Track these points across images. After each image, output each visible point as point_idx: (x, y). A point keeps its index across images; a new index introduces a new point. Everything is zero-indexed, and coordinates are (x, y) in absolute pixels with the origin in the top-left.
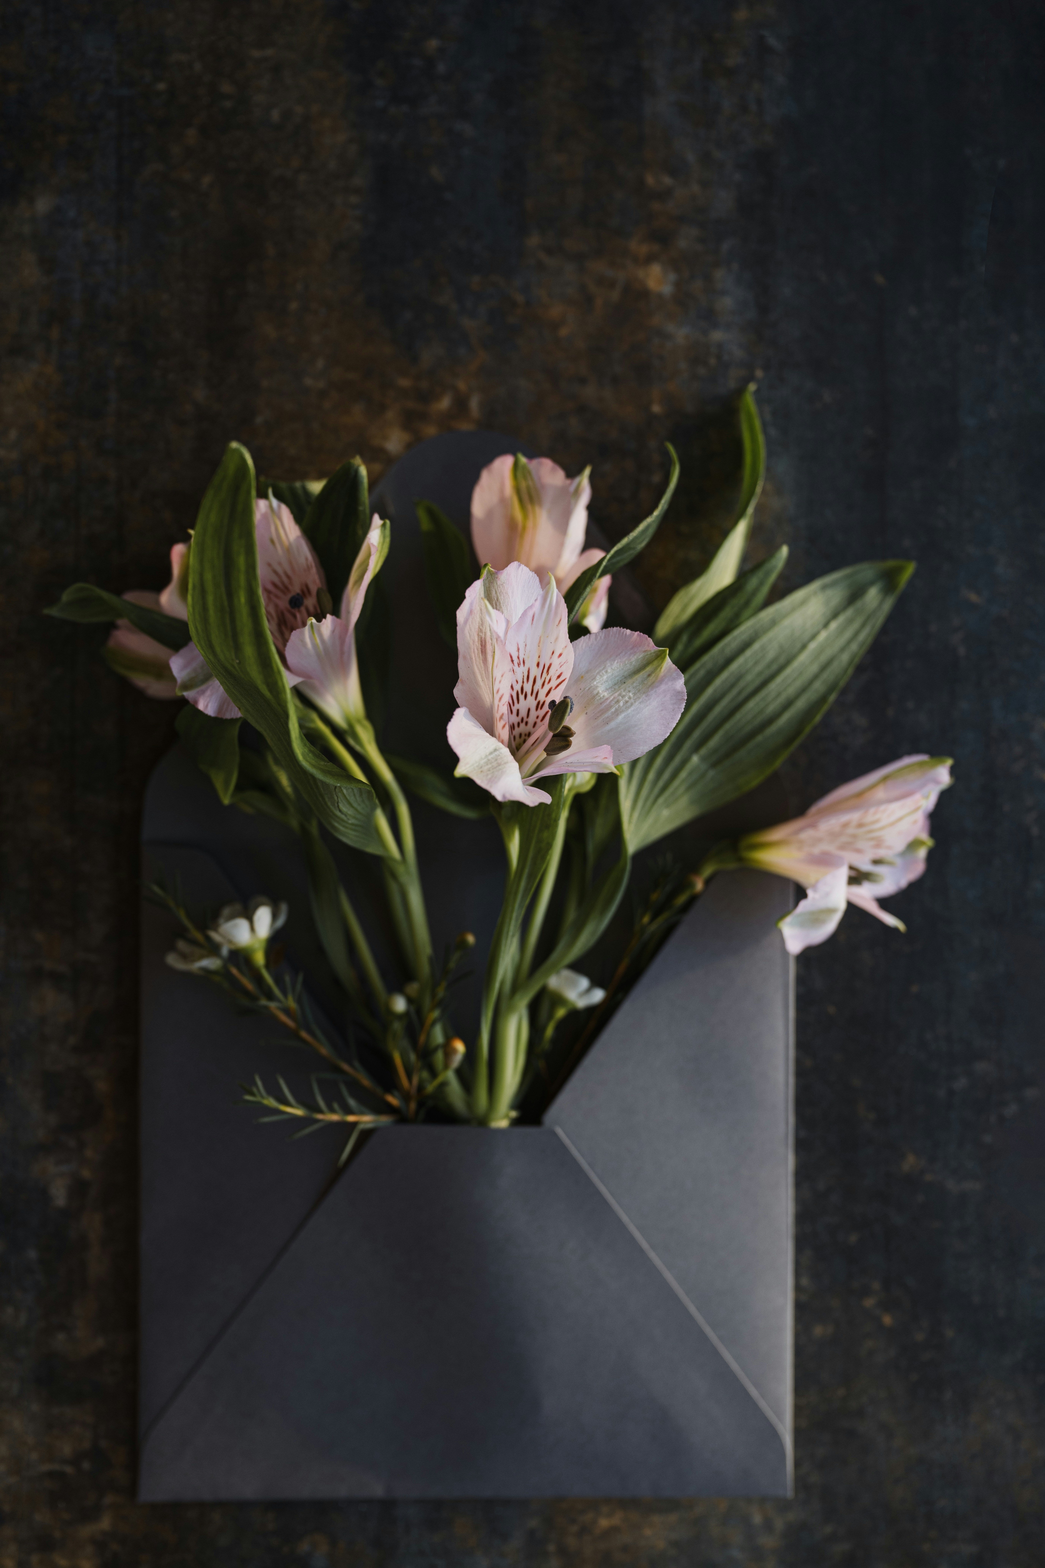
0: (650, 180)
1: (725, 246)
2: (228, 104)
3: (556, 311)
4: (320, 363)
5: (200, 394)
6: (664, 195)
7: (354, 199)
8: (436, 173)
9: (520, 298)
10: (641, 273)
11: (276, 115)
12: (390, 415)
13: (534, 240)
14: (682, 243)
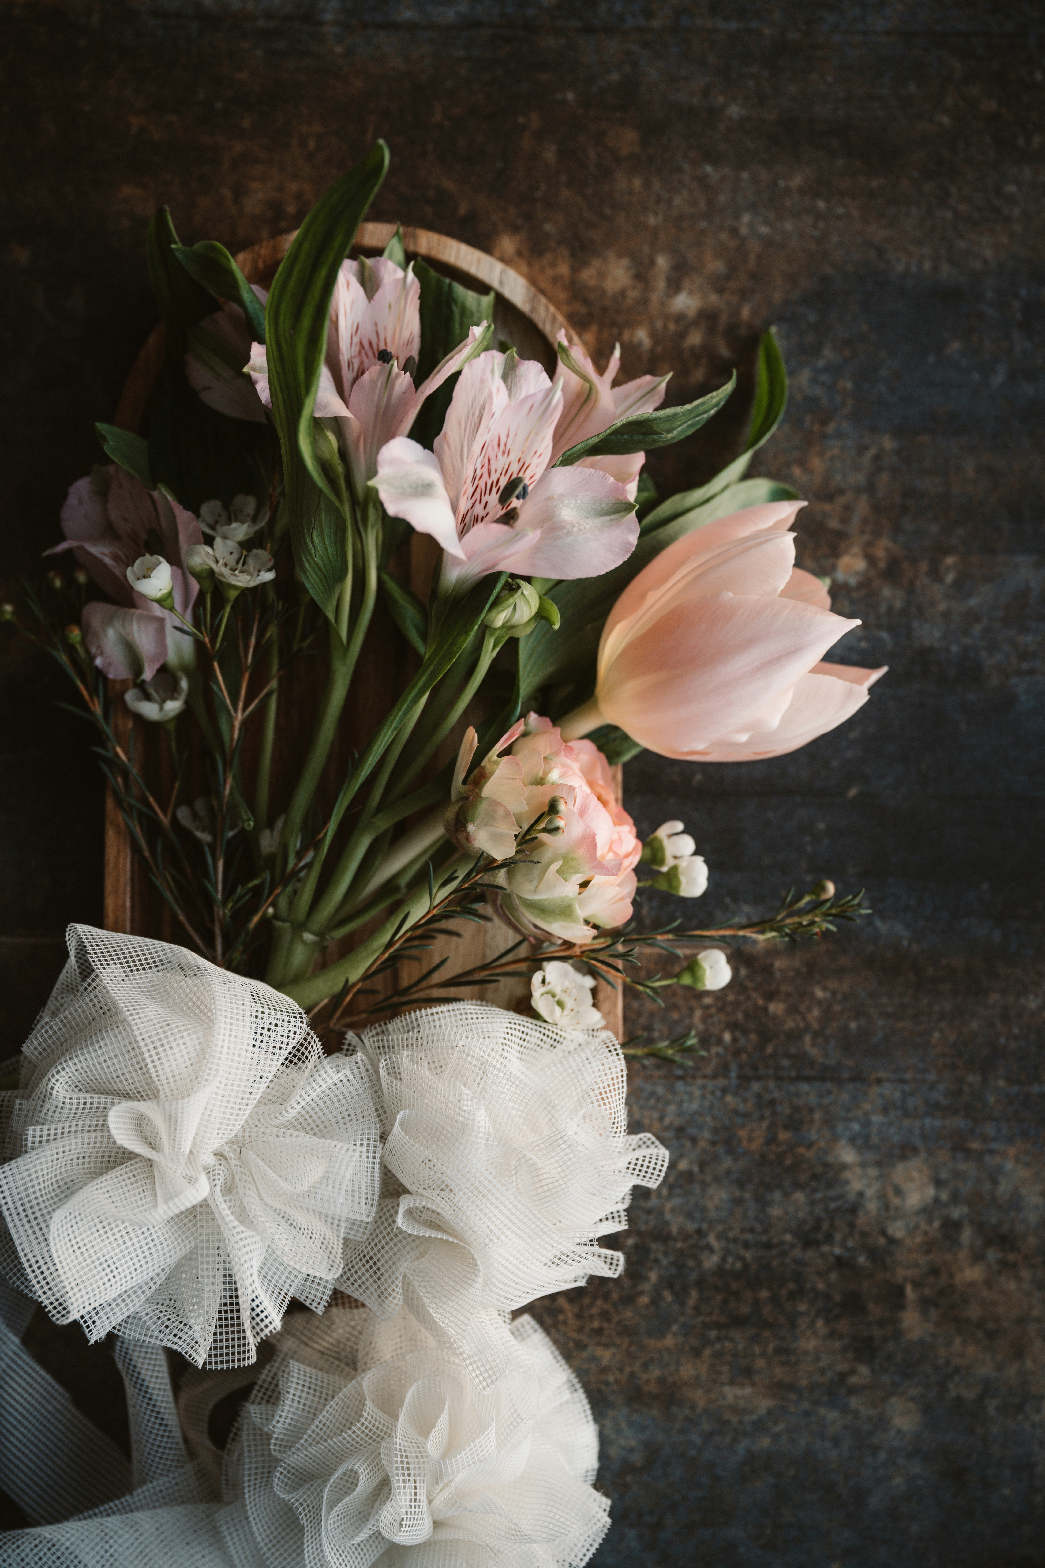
0: (950, 560)
1: (884, 635)
2: (1021, 142)
3: (817, 463)
4: (764, 230)
5: (734, 111)
6: (935, 574)
7: (927, 266)
8: (954, 347)
9: (830, 428)
10: (856, 550)
11: (1011, 189)
12: (714, 298)
13: (888, 443)
14: (886, 592)
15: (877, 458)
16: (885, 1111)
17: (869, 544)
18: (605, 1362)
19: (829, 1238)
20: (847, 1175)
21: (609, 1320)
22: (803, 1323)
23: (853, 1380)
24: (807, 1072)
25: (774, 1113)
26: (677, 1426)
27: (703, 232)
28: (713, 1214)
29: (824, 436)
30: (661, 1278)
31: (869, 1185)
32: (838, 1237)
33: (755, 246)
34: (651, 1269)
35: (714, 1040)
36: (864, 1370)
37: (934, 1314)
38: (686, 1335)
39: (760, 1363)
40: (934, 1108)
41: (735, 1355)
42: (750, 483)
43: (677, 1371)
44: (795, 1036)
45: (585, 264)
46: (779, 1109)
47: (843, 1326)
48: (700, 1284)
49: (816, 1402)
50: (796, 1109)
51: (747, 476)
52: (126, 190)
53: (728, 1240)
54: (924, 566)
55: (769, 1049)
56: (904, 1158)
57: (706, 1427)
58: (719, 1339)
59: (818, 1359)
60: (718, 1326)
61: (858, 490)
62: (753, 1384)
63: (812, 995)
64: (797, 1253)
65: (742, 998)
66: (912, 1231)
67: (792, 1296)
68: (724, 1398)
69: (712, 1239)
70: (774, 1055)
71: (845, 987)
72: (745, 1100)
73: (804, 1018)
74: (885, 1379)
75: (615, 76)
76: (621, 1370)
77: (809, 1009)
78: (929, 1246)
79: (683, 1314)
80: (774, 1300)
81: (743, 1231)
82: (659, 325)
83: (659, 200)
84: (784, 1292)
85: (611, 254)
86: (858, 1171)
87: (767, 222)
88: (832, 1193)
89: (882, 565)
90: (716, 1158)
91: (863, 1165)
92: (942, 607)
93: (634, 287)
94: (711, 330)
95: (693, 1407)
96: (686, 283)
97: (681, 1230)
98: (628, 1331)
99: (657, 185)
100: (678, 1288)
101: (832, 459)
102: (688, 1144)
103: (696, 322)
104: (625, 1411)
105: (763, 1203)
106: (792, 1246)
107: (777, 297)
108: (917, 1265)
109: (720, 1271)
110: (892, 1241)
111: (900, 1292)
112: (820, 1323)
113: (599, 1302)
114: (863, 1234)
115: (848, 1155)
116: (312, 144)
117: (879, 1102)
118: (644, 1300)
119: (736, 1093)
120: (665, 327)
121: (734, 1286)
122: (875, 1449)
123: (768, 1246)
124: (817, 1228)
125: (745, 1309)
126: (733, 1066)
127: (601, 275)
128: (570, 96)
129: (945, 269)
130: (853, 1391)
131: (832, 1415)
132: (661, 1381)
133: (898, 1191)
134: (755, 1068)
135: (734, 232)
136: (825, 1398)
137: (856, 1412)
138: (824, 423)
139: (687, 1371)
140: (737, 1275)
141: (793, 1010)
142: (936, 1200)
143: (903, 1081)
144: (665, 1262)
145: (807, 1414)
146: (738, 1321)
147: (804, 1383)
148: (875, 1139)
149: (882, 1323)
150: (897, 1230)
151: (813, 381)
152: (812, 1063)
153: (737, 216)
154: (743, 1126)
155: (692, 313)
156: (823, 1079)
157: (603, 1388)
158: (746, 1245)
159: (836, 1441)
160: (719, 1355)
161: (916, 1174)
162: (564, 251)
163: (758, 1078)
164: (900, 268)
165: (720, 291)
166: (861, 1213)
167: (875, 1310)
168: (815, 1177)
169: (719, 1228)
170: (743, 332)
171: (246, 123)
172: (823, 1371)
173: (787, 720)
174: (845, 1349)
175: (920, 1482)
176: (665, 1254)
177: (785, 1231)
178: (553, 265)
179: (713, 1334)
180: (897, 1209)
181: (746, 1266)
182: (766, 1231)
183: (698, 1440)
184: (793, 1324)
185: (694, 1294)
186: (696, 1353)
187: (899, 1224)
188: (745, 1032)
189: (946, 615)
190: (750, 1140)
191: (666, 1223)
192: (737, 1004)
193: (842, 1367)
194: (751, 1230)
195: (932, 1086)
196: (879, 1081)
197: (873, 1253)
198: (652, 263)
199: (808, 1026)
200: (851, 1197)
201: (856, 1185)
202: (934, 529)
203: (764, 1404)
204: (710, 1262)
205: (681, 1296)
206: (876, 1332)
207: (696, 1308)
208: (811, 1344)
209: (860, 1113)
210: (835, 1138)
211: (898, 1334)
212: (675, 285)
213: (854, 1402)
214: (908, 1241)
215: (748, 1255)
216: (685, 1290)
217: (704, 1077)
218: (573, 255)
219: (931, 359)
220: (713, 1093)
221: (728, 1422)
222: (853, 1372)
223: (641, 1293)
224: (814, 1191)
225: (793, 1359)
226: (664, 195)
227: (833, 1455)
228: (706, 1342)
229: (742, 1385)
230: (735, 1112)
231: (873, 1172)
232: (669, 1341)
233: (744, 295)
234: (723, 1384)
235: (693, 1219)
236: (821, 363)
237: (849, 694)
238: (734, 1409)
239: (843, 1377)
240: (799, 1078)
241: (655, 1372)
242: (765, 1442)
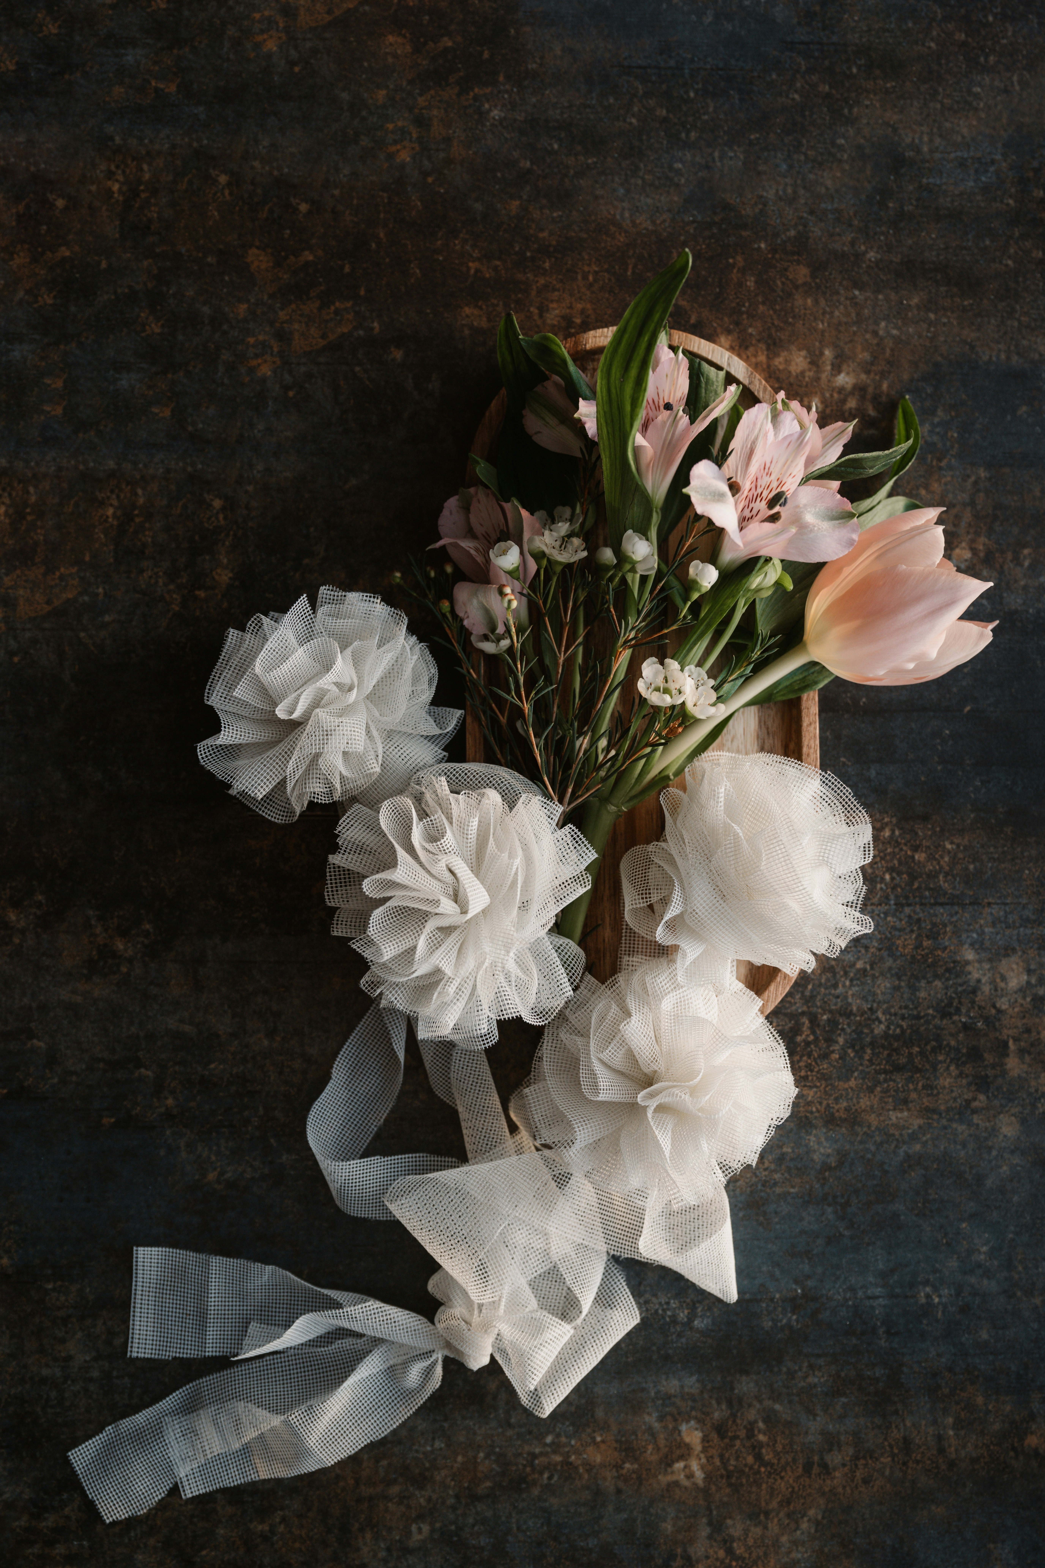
15: (976, 483)
16: (994, 924)
17: (973, 541)
18: (810, 1098)
19: (958, 1011)
20: (969, 968)
21: (812, 1071)
22: (941, 1068)
23: (975, 1104)
24: (942, 900)
25: (919, 928)
26: (859, 1138)
27: (855, 333)
28: (880, 997)
29: (940, 468)
30: (846, 1041)
31: (985, 975)
32: (964, 1011)
33: (889, 343)
34: (840, 1035)
35: (878, 879)
36: (982, 1097)
37: (1027, 1058)
38: (863, 1079)
39: (914, 1096)
40: (1026, 922)
41: (896, 1091)
42: (894, 499)
43: (858, 1103)
44: (934, 875)
45: (777, 355)
46: (923, 925)
47: (968, 1069)
48: (872, 1044)
49: (950, 1120)
50: (934, 925)
51: (890, 495)
52: (467, 310)
53: (891, 1015)
54: (1009, 555)
55: (916, 885)
56: (1007, 955)
57: (878, 1139)
58: (885, 1081)
59: (952, 1091)
60: (885, 1072)
61: (964, 505)
62: (909, 1110)
63: (944, 847)
64: (937, 1021)
65: (897, 850)
66: (1012, 1005)
67: (934, 1050)
68: (890, 1119)
69: (880, 1014)
70: (919, 888)
71: (966, 842)
72: (901, 920)
73: (939, 863)
74: (996, 1103)
75: (793, 233)
76: (821, 1103)
77: (942, 857)
78: (1023, 1015)
79: (861, 1065)
80: (922, 1053)
81: (900, 1008)
82: (827, 395)
83: (824, 313)
84: (929, 1048)
85: (793, 348)
86: (976, 965)
87: (896, 327)
88: (960, 981)
89: (982, 555)
90: (881, 959)
91: (980, 961)
92: (1022, 583)
93: (810, 370)
94: (863, 398)
95: (869, 1126)
96: (845, 367)
97: (859, 1009)
98: (824, 1077)
99: (822, 302)
100: (857, 1048)
101: (946, 484)
102: (863, 951)
103: (852, 393)
104: (824, 1130)
105: (913, 989)
106: (934, 1017)
107: (906, 376)
108: (1016, 1027)
109: (886, 1035)
110: (999, 1011)
111: (1005, 1045)
112: (952, 1068)
113: (805, 1058)
114: (980, 1007)
115: (970, 955)
116: (591, 278)
117: (990, 919)
118: (836, 1056)
119: (894, 916)
120: (832, 396)
121: (896, 1045)
122: (990, 1149)
123: (918, 1017)
124: (950, 1004)
125: (903, 1060)
126: (892, 897)
127: (788, 362)
128: (763, 246)
129: (1015, 358)
130: (974, 1111)
131: (961, 1128)
132: (848, 1110)
133: (1003, 978)
134: (907, 898)
135: (875, 333)
136: (957, 1117)
137: (978, 1125)
138: (940, 460)
139: (865, 1102)
140: (897, 1038)
141: (931, 858)
142: (1028, 983)
143: (1005, 904)
144: (848, 1030)
145: (945, 1128)
146: (898, 1068)
147: (942, 1108)
148: (987, 944)
149: (993, 1066)
150: (1003, 1004)
151: (931, 432)
152: (945, 893)
153: (877, 324)
154: (899, 938)
155: (849, 387)
156: (953, 904)
157: (808, 1115)
158: (903, 1018)
159: (964, 1145)
160: (886, 1091)
161: (1014, 966)
162: (762, 346)
163: (909, 905)
164: (986, 358)
165: (868, 372)
166: (979, 993)
167: (989, 1058)
168: (948, 970)
169: (885, 1006)
170: (884, 399)
171: (547, 265)
172: (955, 1099)
173: (941, 653)
174: (969, 1084)
175: (1019, 1168)
176: (849, 1025)
177: (929, 1008)
178: (755, 356)
179: (882, 1077)
180: (1002, 990)
181: (903, 1031)
182: (916, 1008)
183: (873, 1148)
184: (935, 1069)
185: (869, 1051)
186: (871, 1090)
187: (1004, 1000)
188: (899, 873)
189: (1025, 588)
190: (904, 946)
191: (850, 1004)
192: (894, 854)
193: (968, 1096)
194: (906, 1007)
195: (1024, 907)
196: (989, 904)
197: (987, 1020)
198: (822, 354)
199: (941, 868)
200: (972, 983)
201: (976, 975)
202: (1015, 530)
203: (917, 1122)
204: (879, 1029)
205: (860, 1053)
206: (990, 1072)
207: (870, 1060)
208: (947, 1082)
209: (977, 926)
210: (961, 943)
211: (1004, 1073)
212: (837, 369)
213: (976, 1119)
214: (1010, 1011)
215: (904, 1024)
216: (862, 1048)
217: (872, 904)
218: (768, 349)
219: (1009, 417)
220: (879, 915)
221: (893, 1135)
222: (975, 1099)
223: (833, 1052)
224: (948, 979)
225: (935, 1092)
226: (828, 309)
227: (962, 1153)
228: (878, 1083)
229: (901, 1111)
230: (894, 928)
231: (987, 966)
232: (852, 1083)
233: (883, 374)
234: (889, 1110)
235: (867, 1001)
236: (936, 420)
237: (981, 636)
238: (896, 1126)
239: (968, 1102)
240: (936, 904)
241: (844, 1104)
242: (918, 1147)
